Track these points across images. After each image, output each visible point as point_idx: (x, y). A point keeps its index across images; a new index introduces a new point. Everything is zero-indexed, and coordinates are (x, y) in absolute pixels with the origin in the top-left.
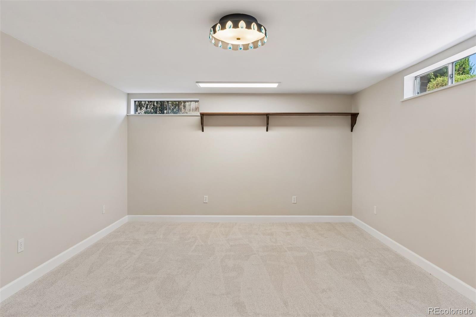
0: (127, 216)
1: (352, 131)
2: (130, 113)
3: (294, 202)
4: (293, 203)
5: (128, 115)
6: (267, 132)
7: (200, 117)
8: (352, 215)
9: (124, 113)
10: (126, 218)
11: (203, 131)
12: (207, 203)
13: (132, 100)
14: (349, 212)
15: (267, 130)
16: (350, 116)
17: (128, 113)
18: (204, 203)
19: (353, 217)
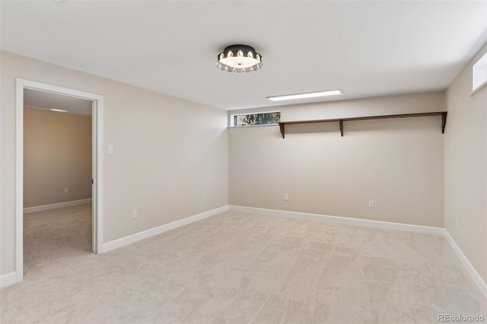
0: (228, 205)
1: (443, 132)
2: (230, 125)
3: (372, 207)
4: (370, 208)
5: (228, 127)
6: (342, 137)
7: (279, 126)
8: (444, 228)
9: (225, 125)
10: (226, 208)
11: (284, 138)
12: (287, 200)
13: (231, 115)
14: (441, 224)
15: (342, 135)
16: (441, 116)
17: (228, 126)
18: (285, 200)
19: (444, 229)
